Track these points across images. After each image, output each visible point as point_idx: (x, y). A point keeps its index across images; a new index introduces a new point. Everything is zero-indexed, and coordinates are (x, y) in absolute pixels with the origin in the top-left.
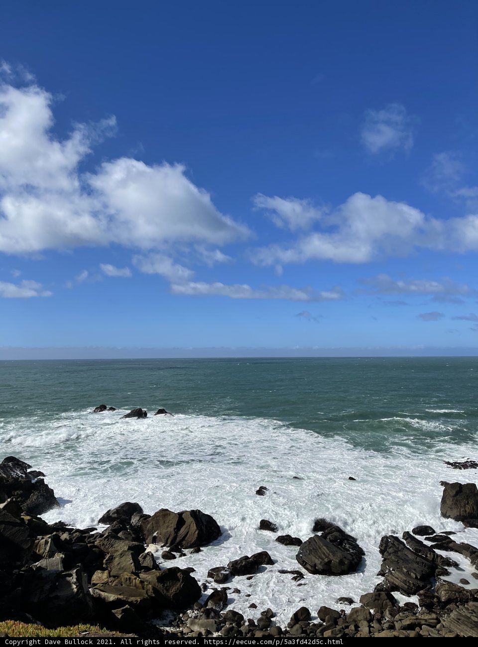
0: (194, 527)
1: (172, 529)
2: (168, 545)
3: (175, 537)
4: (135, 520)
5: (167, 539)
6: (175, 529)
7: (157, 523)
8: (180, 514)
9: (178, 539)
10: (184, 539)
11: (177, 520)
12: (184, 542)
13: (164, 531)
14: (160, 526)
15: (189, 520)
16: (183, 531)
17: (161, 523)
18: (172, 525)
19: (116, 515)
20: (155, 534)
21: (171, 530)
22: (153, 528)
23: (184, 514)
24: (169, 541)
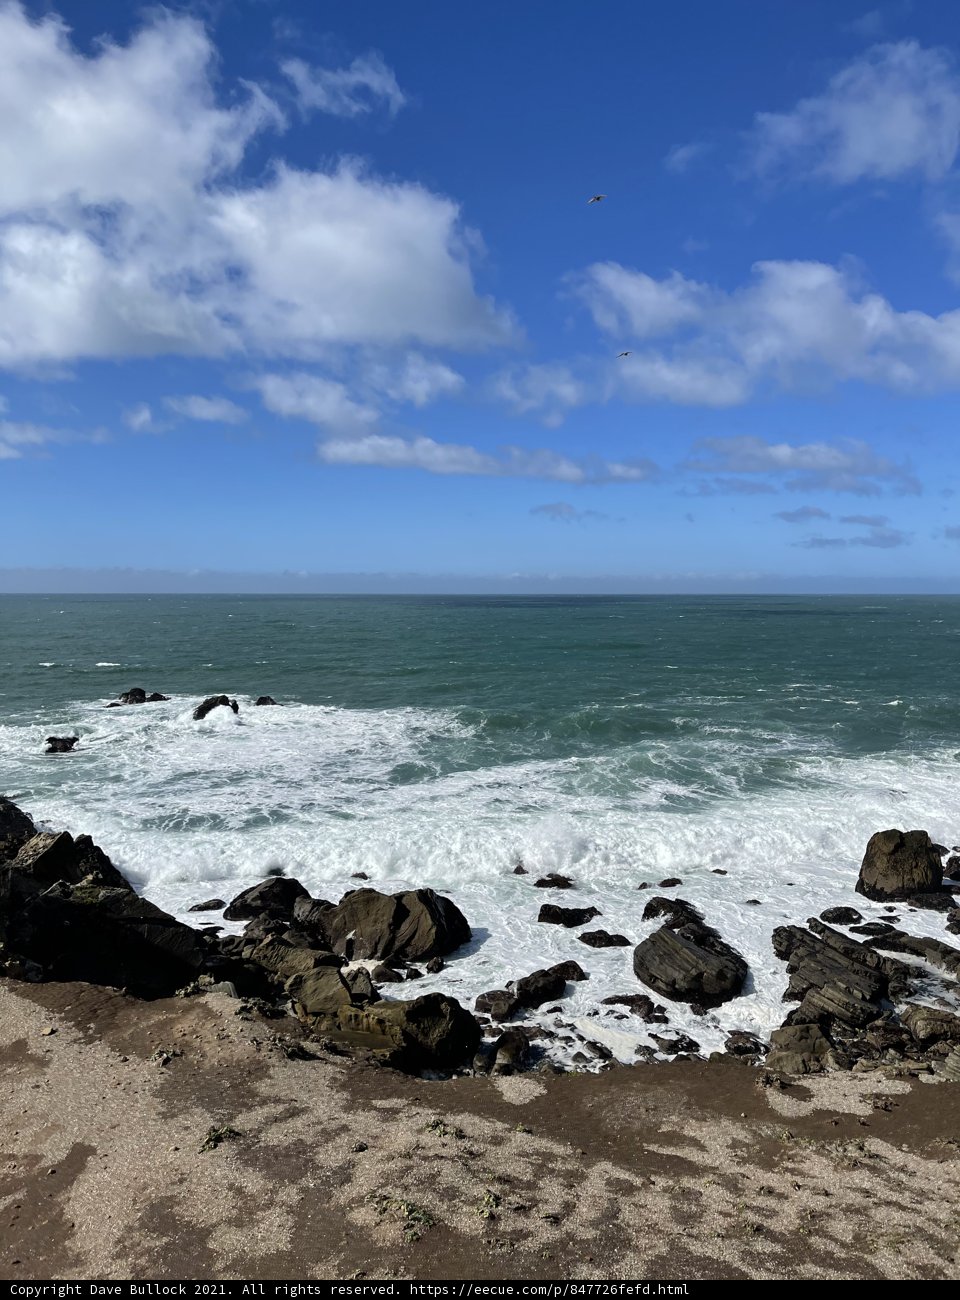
0: (427, 921)
1: (385, 926)
2: (379, 954)
3: (391, 941)
4: (301, 911)
5: (377, 944)
6: (390, 925)
7: (353, 914)
8: (399, 897)
9: (397, 944)
10: (408, 943)
11: (393, 909)
12: (409, 950)
13: (369, 929)
14: (358, 921)
15: (417, 908)
16: (405, 928)
17: (361, 915)
18: (385, 918)
19: (259, 902)
20: (350, 936)
21: (383, 926)
22: (345, 923)
23: (405, 898)
24: (380, 948)
